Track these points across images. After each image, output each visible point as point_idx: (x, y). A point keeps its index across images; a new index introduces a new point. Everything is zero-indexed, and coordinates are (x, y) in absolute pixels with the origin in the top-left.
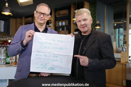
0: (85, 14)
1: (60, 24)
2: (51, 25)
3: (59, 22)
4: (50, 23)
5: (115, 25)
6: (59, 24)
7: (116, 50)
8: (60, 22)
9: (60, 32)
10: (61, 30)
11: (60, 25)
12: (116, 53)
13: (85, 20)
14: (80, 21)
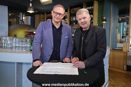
2: (66, 19)
4: (66, 18)
5: (120, 19)
7: (120, 40)
8: (74, 17)
12: (120, 43)
13: (84, 18)
14: (80, 19)
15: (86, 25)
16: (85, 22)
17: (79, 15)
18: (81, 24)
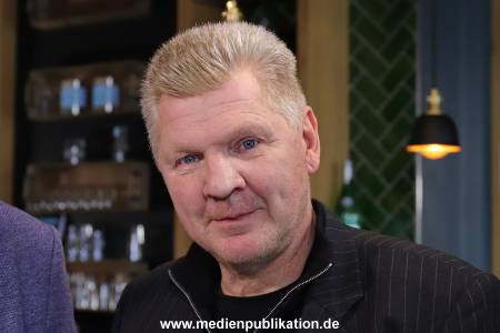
0: (245, 81)
1: (72, 97)
3: (55, 83)
6: (56, 99)
8: (71, 77)
9: (64, 179)
10: (74, 154)
11: (64, 103)
13: (244, 142)
14: (195, 156)
15: (261, 236)
16: (255, 199)
17: (181, 105)
18: (201, 213)
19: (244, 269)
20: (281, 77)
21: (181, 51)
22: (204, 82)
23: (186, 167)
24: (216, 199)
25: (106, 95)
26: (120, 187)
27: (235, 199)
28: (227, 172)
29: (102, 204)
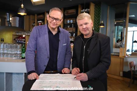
8: (68, 20)
13: (86, 24)
16: (87, 29)
18: (82, 30)
19: (86, 35)
20: (89, 18)
21: (80, 16)
22: (82, 19)
23: (81, 26)
24: (84, 29)
25: (72, 21)
26: (73, 30)
27: (85, 29)
28: (84, 26)
29: (71, 31)
